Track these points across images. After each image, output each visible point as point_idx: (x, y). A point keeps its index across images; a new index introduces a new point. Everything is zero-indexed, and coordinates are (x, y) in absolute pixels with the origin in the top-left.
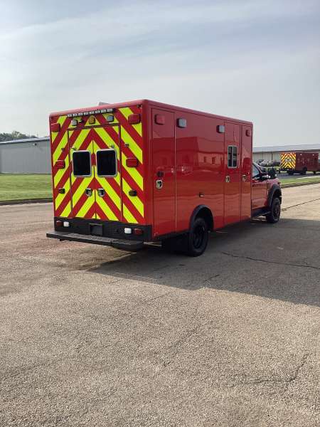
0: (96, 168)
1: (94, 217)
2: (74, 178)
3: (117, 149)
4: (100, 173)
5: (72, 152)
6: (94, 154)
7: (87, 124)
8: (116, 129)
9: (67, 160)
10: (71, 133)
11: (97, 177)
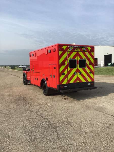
0: (78, 65)
1: (77, 82)
2: (69, 69)
3: (86, 59)
4: (80, 67)
5: (69, 59)
6: (78, 60)
7: (76, 50)
8: (86, 53)
9: (66, 62)
10: (69, 52)
11: (79, 68)
